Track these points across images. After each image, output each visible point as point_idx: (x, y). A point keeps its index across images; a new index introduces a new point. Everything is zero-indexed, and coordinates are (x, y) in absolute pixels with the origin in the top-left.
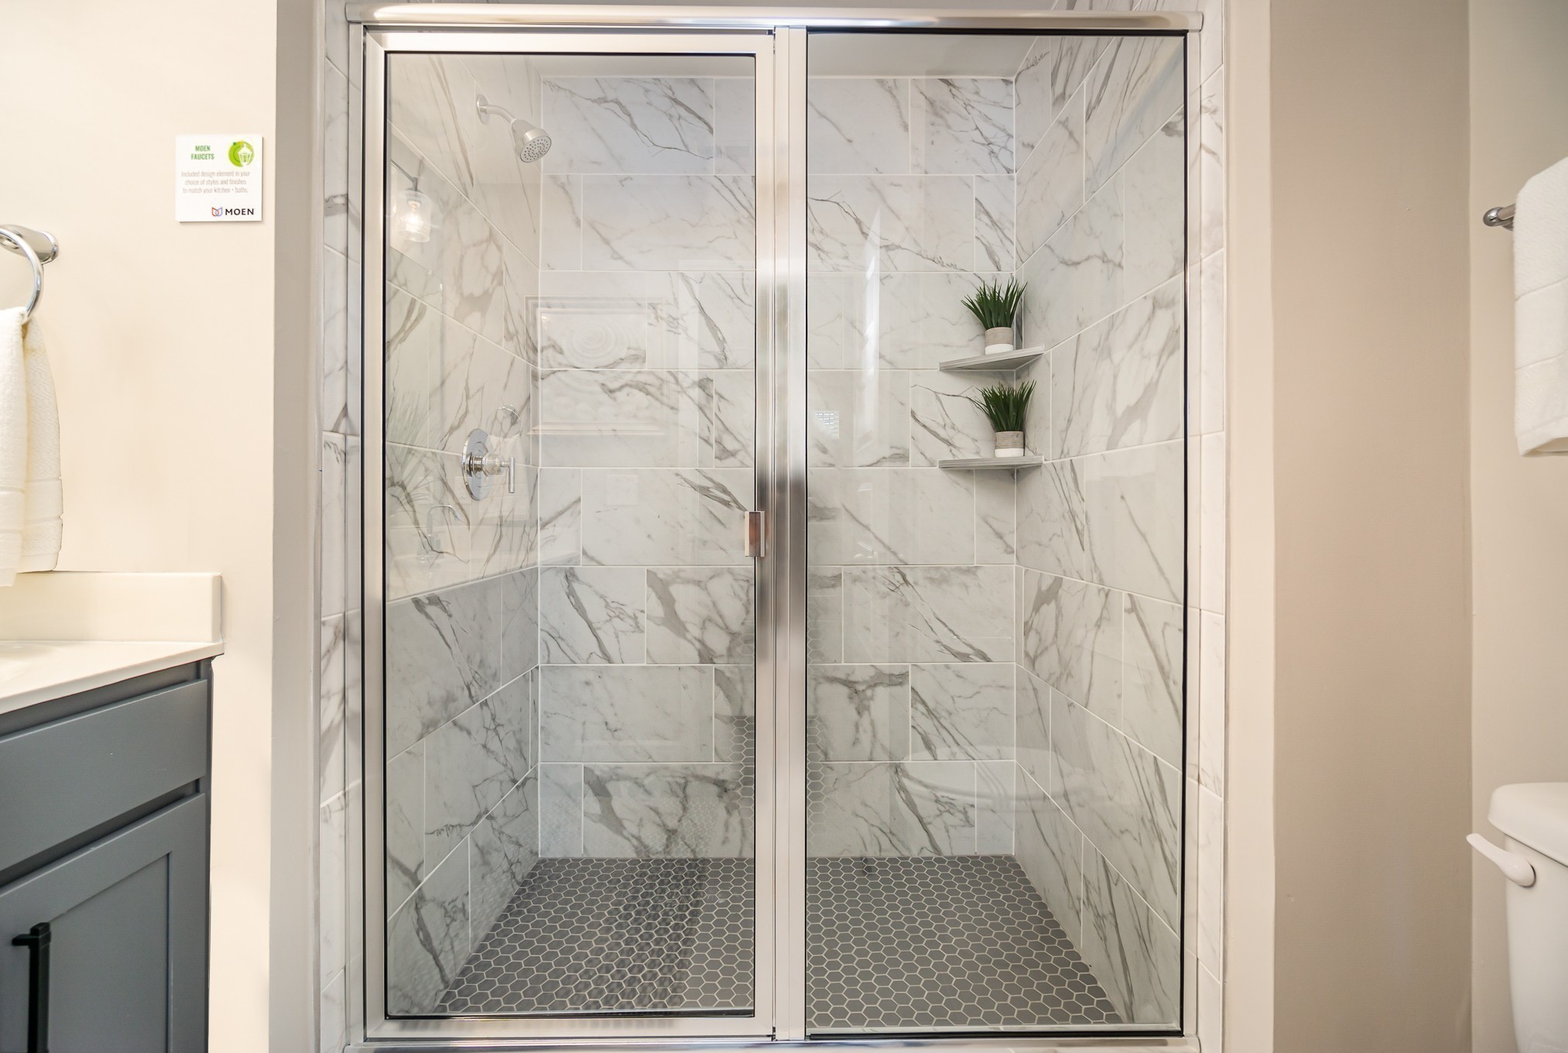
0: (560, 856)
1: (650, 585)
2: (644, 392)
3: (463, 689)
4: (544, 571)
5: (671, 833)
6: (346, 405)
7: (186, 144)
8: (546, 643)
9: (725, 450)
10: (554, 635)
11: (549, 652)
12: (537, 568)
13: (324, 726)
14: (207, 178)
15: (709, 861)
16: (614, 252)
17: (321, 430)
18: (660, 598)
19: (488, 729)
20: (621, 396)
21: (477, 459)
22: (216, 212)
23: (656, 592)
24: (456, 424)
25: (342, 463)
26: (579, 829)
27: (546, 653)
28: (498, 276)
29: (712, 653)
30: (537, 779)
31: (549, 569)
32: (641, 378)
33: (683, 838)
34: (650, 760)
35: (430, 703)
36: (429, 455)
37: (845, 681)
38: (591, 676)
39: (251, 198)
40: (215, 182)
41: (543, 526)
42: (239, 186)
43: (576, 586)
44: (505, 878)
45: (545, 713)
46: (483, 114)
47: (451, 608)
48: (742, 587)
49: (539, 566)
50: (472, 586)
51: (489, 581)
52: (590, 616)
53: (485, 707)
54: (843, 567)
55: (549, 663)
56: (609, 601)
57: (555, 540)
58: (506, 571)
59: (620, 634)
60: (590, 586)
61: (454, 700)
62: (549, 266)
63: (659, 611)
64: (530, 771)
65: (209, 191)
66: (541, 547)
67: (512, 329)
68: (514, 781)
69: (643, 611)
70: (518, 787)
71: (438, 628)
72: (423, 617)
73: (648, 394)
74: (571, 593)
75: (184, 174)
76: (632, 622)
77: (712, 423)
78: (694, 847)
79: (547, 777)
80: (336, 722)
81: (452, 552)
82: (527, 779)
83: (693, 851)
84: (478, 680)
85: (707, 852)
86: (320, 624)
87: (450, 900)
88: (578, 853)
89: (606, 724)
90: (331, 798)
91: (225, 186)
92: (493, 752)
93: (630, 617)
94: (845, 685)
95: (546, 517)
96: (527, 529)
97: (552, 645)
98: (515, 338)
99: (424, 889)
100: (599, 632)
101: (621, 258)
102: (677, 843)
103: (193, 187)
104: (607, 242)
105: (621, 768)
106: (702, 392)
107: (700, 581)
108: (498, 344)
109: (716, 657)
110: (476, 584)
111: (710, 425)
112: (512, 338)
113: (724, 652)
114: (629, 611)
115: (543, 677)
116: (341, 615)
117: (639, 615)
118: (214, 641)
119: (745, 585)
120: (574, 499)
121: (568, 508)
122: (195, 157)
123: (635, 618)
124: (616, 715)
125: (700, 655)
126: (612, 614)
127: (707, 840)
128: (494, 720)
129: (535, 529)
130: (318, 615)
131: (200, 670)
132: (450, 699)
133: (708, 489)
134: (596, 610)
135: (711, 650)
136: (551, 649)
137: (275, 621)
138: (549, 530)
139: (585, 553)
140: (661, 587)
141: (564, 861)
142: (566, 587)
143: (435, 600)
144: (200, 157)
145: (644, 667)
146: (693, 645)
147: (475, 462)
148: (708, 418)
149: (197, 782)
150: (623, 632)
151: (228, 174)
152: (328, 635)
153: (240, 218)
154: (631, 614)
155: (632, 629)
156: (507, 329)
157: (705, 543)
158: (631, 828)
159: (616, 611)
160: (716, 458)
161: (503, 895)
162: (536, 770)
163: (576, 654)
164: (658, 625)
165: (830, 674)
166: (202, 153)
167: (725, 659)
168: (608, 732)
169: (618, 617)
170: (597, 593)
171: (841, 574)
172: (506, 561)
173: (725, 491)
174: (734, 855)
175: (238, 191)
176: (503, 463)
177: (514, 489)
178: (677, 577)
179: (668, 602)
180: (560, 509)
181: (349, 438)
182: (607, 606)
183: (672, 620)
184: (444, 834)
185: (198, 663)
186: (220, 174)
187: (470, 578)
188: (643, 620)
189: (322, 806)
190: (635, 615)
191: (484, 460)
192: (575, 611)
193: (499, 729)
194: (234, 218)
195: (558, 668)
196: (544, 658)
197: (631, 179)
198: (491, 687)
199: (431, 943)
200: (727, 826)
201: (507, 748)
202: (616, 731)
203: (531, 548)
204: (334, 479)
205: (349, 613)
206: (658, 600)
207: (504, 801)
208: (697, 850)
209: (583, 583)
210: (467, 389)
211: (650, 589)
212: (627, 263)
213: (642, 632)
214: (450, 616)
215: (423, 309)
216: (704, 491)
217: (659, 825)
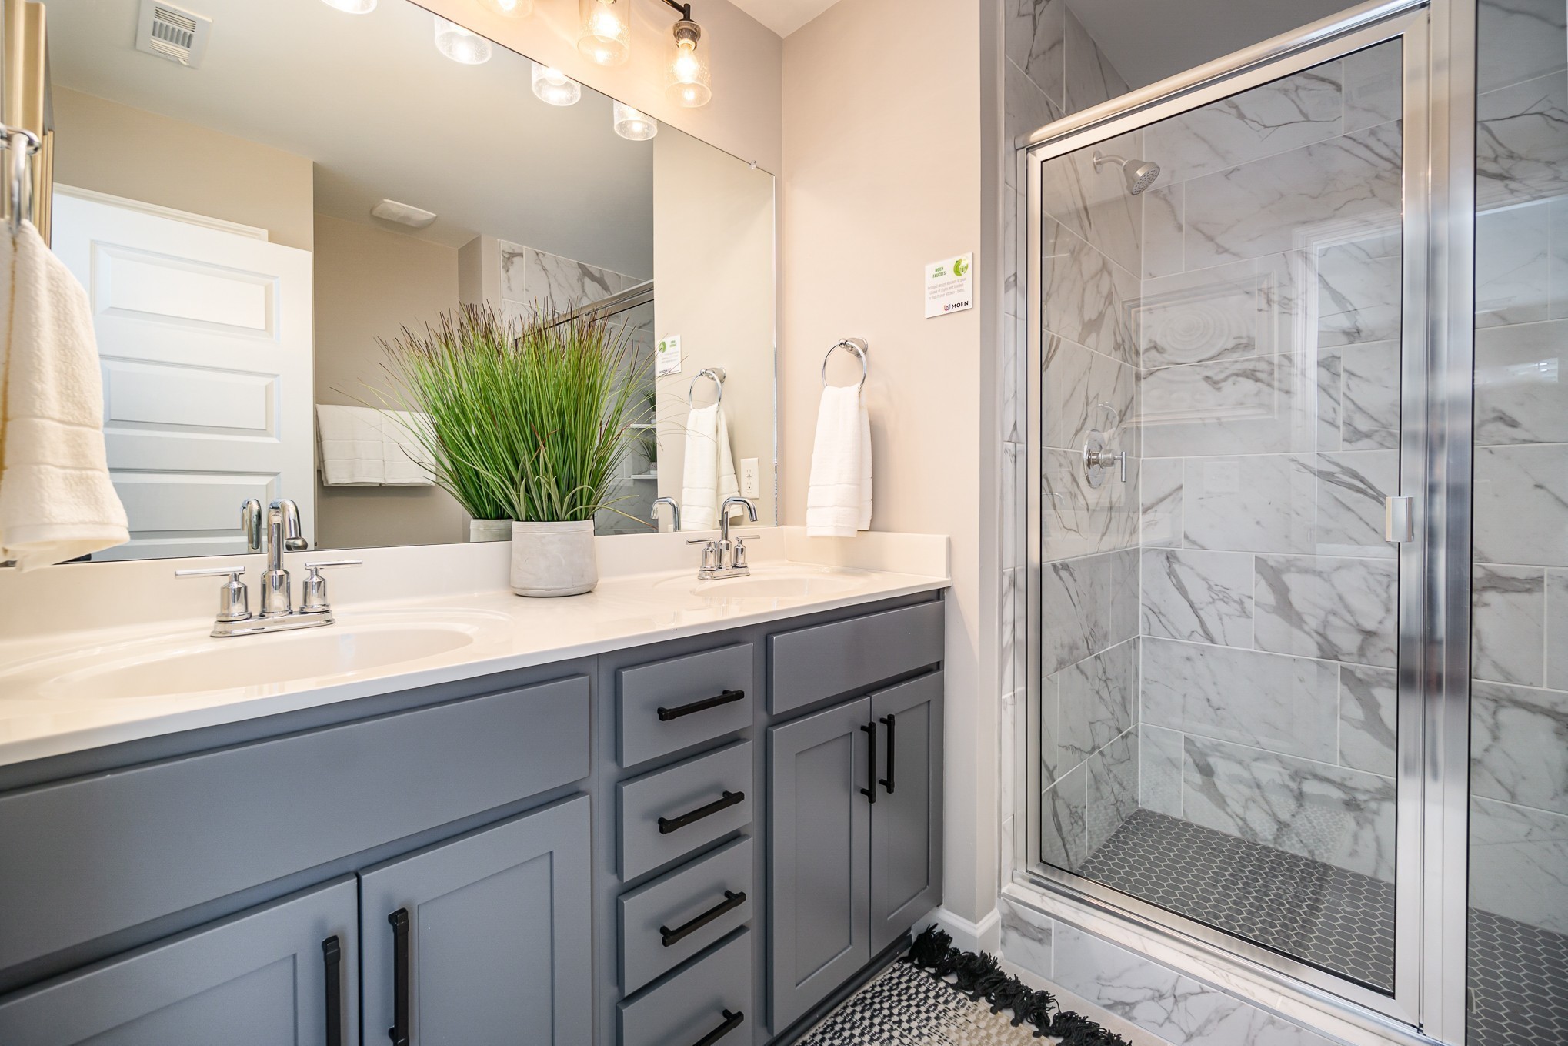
0: (1159, 811)
1: (1259, 571)
2: (1253, 379)
3: (1083, 641)
4: (1146, 551)
5: (1283, 826)
6: (1015, 422)
7: (930, 269)
8: (1147, 616)
9: (1356, 431)
10: (1156, 610)
11: (1150, 625)
12: (1139, 549)
13: (1004, 645)
14: (942, 288)
15: (1332, 869)
16: (1219, 246)
17: (1003, 441)
18: (1270, 585)
19: (1100, 679)
20: (1227, 387)
21: (1094, 454)
22: (947, 308)
23: (1265, 578)
24: (1079, 427)
25: (1013, 463)
26: (1179, 792)
27: (1147, 625)
28: (1109, 299)
29: (1336, 649)
30: (1138, 737)
31: (1150, 550)
32: (1250, 366)
33: (1298, 835)
34: (1258, 746)
35: (1062, 646)
36: (1063, 453)
37: (1549, 711)
38: (1192, 653)
39: (966, 296)
40: (946, 289)
41: (1145, 511)
42: (959, 289)
43: (1176, 567)
44: (1111, 811)
45: (1146, 679)
46: (1098, 166)
47: (1075, 574)
48: (1380, 583)
49: (1141, 546)
50: (1089, 558)
51: (1102, 555)
52: (1192, 597)
53: (1098, 661)
54: (1546, 568)
55: (1149, 634)
56: (1212, 584)
57: (1156, 524)
58: (1114, 549)
59: (1224, 616)
60: (1192, 569)
61: (1077, 648)
62: (1151, 274)
63: (1270, 599)
64: (1132, 727)
65: (943, 295)
66: (1143, 530)
67: (1119, 340)
68: (1120, 731)
69: (1250, 597)
70: (1122, 737)
71: (1067, 589)
72: (1058, 578)
73: (1257, 380)
74: (1171, 574)
75: (929, 288)
76: (1238, 607)
77: (1339, 404)
78: (1312, 848)
79: (1148, 737)
80: (1010, 643)
81: (1076, 529)
82: (1129, 733)
83: (1311, 852)
84: (1094, 636)
85: (1329, 858)
86: (1002, 574)
87: (1074, 805)
88: (1178, 814)
89: (1209, 700)
90: (1007, 695)
91: (952, 290)
92: (1103, 700)
93: (1235, 601)
94: (1548, 715)
95: (1148, 503)
96: (1131, 514)
97: (1153, 619)
98: (1122, 347)
99: (1057, 787)
100: (1201, 613)
101: (1226, 251)
102: (1290, 839)
103: (934, 295)
104: (1211, 239)
105: (1223, 746)
106: (1327, 372)
107: (1321, 572)
108: (1109, 355)
109: (1343, 655)
110: (1092, 557)
111: (1336, 406)
112: (1119, 348)
113: (1355, 650)
114: (1235, 595)
115: (1144, 646)
116: (1012, 569)
117: (1245, 600)
118: (947, 577)
119: (1385, 580)
120: (1176, 486)
121: (1170, 495)
122: (935, 276)
123: (1241, 603)
124: (1219, 694)
125: (1320, 647)
126: (1216, 597)
127: (1329, 847)
128: (1105, 672)
129: (1137, 513)
130: (1001, 567)
131: (939, 594)
132: (1073, 647)
133: (1333, 474)
134: (1198, 592)
135: (1336, 646)
136: (1151, 620)
137: (981, 569)
138: (1150, 516)
139: (1186, 537)
140: (1273, 576)
141: (1163, 817)
142: (1167, 568)
143: (1066, 567)
144: (939, 275)
145: (1251, 652)
146: (1312, 637)
147: (1093, 457)
148: (1334, 399)
149: (938, 663)
150: (1227, 615)
151: (953, 282)
152: (1006, 582)
153: (961, 308)
154: (1237, 598)
155: (1238, 613)
156: (1116, 340)
157: (1328, 531)
158: (1236, 807)
159: (1221, 595)
160: (1344, 440)
161: (1111, 824)
162: (1137, 727)
163: (1177, 630)
164: (1268, 612)
165: (1520, 697)
166: (939, 273)
167: (1356, 658)
168: (1211, 709)
169: (1222, 600)
170: (1199, 575)
171: (1542, 577)
172: (1115, 541)
173: (1355, 475)
174: (1367, 872)
175: (959, 291)
176: (1116, 457)
177: (1126, 479)
178: (1289, 566)
179: (1282, 592)
180: (1162, 495)
181: (1018, 445)
182: (1210, 588)
183: (1285, 606)
184: (1070, 751)
185: (939, 590)
186: (949, 283)
187: (1089, 552)
188: (1250, 605)
189: (1003, 697)
190: (1240, 600)
191: (1100, 455)
192: (1176, 590)
193: (1109, 682)
194: (957, 309)
195: (1159, 640)
196: (1145, 630)
197: (1239, 170)
198: (1103, 645)
199: (1061, 830)
200: (1356, 838)
201: (1114, 700)
202: (1219, 709)
203: (1134, 531)
204: (1009, 473)
205: (1017, 568)
206: (1269, 588)
207: (1111, 744)
208: (1316, 852)
209: (1184, 565)
210: (1087, 398)
211: (1259, 576)
212: (1234, 254)
213: (1249, 617)
214: (1075, 580)
215: (1059, 340)
216: (1327, 476)
217: (1268, 814)
